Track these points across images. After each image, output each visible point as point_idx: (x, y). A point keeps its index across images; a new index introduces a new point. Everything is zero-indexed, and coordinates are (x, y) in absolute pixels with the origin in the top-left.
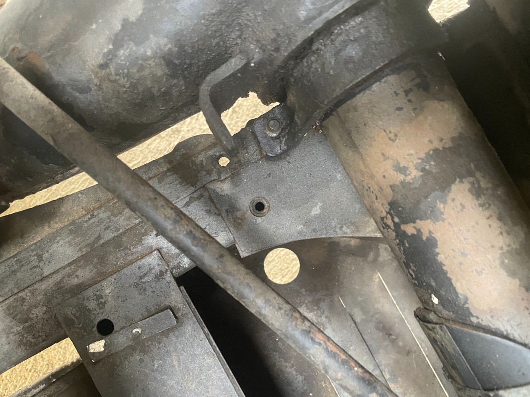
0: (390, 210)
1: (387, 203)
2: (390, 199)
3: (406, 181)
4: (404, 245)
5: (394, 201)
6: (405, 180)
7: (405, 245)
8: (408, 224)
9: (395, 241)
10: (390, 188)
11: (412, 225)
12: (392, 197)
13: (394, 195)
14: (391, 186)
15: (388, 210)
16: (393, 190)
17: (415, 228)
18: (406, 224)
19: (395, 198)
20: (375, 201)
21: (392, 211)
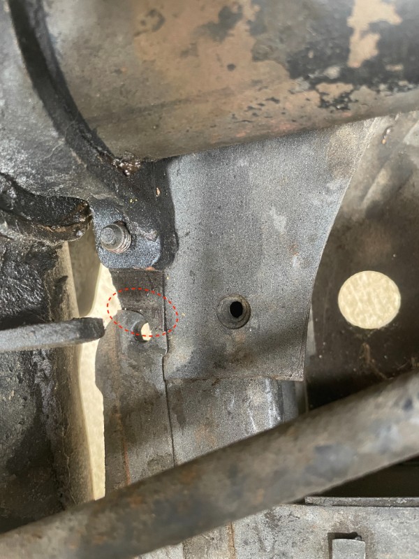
0: (307, 78)
1: (291, 81)
2: (284, 72)
3: (252, 19)
4: (396, 76)
5: (289, 62)
6: (249, 22)
7: (396, 71)
8: (352, 47)
9: (382, 94)
10: (259, 63)
11: (355, 38)
12: (280, 66)
13: (276, 59)
14: (256, 59)
15: (306, 85)
16: (265, 56)
17: (364, 34)
18: (348, 51)
19: (283, 57)
20: (281, 105)
21: (311, 76)
